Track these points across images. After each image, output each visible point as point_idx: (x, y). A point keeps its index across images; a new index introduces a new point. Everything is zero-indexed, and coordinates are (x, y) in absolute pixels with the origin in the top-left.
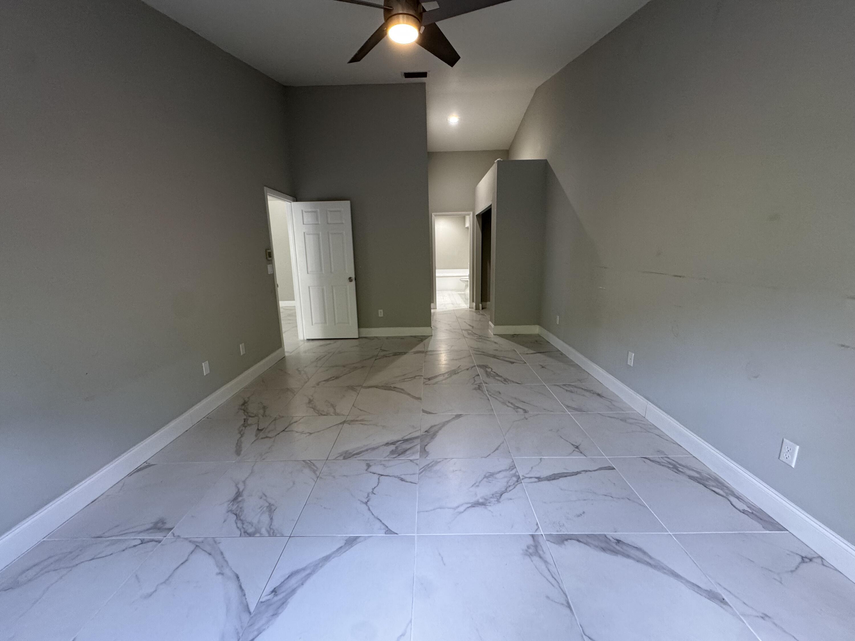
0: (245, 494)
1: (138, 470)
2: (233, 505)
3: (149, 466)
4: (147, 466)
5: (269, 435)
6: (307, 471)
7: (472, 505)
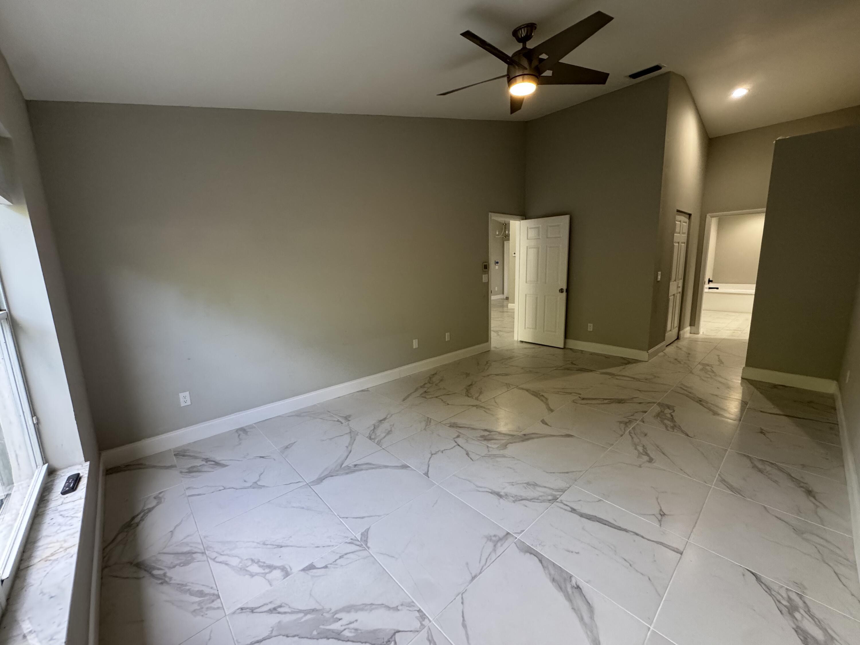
0: (387, 420)
1: (363, 391)
2: (378, 423)
3: (367, 391)
4: (367, 390)
5: (427, 397)
6: (423, 424)
7: (492, 492)
